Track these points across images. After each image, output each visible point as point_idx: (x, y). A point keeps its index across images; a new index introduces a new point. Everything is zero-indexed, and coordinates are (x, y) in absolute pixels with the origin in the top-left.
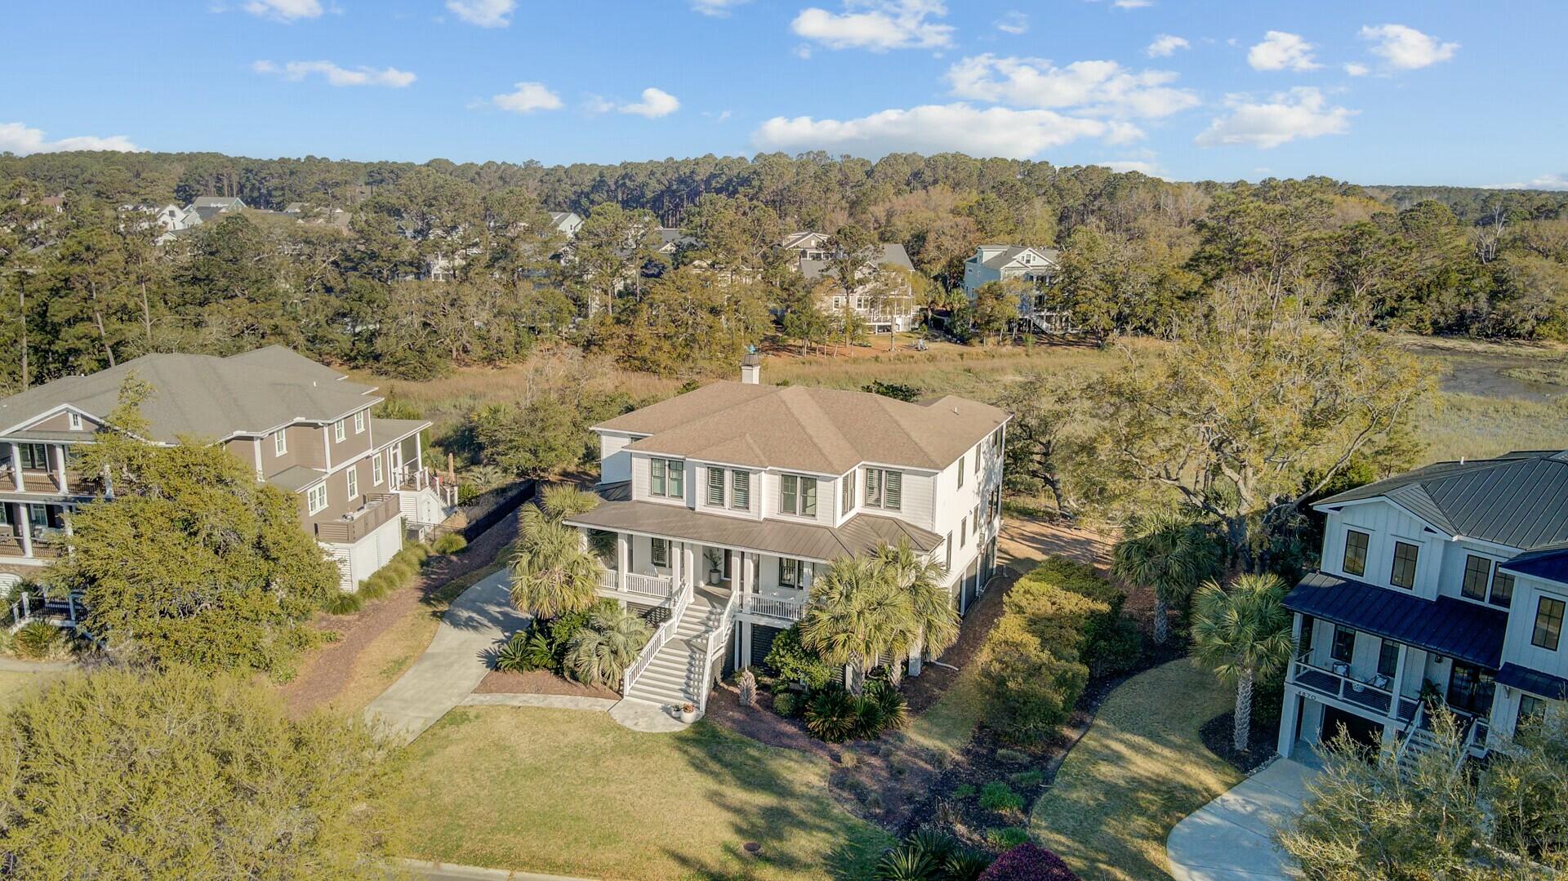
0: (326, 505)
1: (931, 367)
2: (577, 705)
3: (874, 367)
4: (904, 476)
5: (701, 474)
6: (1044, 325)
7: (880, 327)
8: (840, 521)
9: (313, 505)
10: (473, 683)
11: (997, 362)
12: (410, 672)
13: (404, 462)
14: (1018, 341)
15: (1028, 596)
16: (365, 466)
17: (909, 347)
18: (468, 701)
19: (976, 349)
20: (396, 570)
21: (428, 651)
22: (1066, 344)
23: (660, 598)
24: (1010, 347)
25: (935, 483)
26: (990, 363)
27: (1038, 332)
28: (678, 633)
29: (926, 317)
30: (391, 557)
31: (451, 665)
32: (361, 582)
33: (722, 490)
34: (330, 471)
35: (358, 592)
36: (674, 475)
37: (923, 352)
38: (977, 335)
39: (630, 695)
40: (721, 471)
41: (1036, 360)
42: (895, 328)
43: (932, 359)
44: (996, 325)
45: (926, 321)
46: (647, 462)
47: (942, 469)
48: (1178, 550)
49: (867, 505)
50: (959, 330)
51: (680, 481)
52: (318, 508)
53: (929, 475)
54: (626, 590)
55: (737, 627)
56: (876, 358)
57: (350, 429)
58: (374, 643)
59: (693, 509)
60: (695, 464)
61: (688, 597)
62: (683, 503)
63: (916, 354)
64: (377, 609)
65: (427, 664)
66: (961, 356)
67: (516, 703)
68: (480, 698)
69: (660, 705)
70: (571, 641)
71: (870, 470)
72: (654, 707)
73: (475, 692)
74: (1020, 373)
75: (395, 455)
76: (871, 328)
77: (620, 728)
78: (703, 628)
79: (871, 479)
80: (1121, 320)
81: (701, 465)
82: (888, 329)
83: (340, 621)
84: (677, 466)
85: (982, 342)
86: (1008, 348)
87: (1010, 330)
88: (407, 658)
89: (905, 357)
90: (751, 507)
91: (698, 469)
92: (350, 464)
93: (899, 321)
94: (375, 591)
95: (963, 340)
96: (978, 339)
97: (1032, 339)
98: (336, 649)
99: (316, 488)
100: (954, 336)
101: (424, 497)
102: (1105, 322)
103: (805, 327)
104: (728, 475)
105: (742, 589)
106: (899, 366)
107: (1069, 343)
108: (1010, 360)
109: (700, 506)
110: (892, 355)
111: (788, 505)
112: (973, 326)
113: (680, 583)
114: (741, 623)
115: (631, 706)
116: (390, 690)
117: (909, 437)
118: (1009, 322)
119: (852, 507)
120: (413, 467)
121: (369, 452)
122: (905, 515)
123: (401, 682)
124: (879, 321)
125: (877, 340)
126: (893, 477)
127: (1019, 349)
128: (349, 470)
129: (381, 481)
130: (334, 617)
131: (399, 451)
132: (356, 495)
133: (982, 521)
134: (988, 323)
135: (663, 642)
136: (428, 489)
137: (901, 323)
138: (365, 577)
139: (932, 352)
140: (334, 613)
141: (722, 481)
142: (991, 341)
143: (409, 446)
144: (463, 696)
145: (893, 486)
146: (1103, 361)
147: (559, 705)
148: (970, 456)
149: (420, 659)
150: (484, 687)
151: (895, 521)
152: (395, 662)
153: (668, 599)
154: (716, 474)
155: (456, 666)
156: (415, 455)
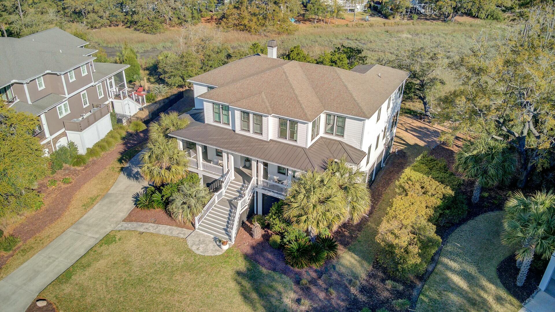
0: (69, 112)
1: (371, 30)
2: (171, 233)
3: (346, 29)
4: (347, 120)
5: (238, 114)
6: (423, 11)
7: (350, 10)
8: (310, 144)
9: (61, 113)
10: (123, 215)
11: (400, 28)
12: (96, 206)
13: (116, 85)
14: (411, 18)
15: (409, 182)
16: (92, 91)
17: (362, 19)
18: (119, 227)
19: (391, 21)
20: (107, 142)
21: (109, 192)
22: (432, 19)
23: (218, 175)
24: (406, 21)
25: (364, 125)
26: (397, 28)
27: (419, 13)
28: (225, 196)
29: (370, 5)
30: (106, 134)
31: (117, 202)
32: (88, 149)
33: (249, 122)
34: (68, 96)
35: (86, 154)
36: (225, 112)
37: (368, 22)
38: (392, 14)
39: (199, 229)
40: (248, 114)
41: (417, 27)
42: (356, 10)
43: (371, 25)
44: (401, 10)
45: (370, 7)
46: (211, 104)
47: (368, 118)
48: (494, 162)
49: (326, 133)
50: (384, 12)
51: (228, 116)
52: (64, 114)
53: (361, 120)
54: (202, 169)
55: (255, 195)
56: (347, 25)
57: (78, 75)
58: (86, 185)
59: (234, 131)
60: (235, 109)
61: (232, 175)
62: (230, 127)
63: (364, 23)
64: (94, 163)
65: (106, 200)
66: (384, 24)
67: (142, 230)
68: (125, 225)
69: (213, 236)
70: (171, 198)
71: (329, 115)
72: (208, 237)
73: (124, 221)
74: (410, 33)
75: (111, 83)
76: (346, 10)
77: (189, 251)
78: (238, 194)
79: (330, 120)
80: (456, 10)
81: (237, 110)
82: (352, 10)
83: (75, 170)
84: (226, 108)
85: (394, 17)
86: (405, 21)
87: (407, 12)
88: (98, 196)
89: (360, 24)
90: (263, 133)
91: (236, 112)
92: (82, 90)
93: (358, 7)
94: (94, 153)
95: (386, 17)
96: (392, 16)
97: (416, 16)
98: (67, 188)
99: (62, 105)
100: (382, 14)
101: (126, 102)
102: (450, 10)
103: (316, 10)
104: (251, 116)
105: (257, 176)
106: (357, 29)
107: (434, 19)
108: (406, 27)
109: (238, 130)
110: (354, 23)
111: (282, 134)
112: (391, 10)
113: (227, 170)
114: (257, 192)
115: (198, 235)
116: (83, 218)
117: (352, 97)
118: (407, 8)
119: (318, 134)
120: (122, 87)
121: (93, 84)
122: (346, 140)
123: (91, 212)
124: (349, 7)
125: (347, 16)
126: (341, 120)
127: (410, 22)
128: (82, 93)
129: (103, 96)
130: (73, 168)
131: (113, 80)
132: (88, 104)
133: (388, 134)
134: (398, 9)
135: (217, 201)
136: (128, 98)
137: (359, 8)
138: (91, 146)
139: (372, 22)
140: (73, 165)
141: (248, 119)
142: (398, 18)
143: (119, 76)
144: (117, 223)
145: (340, 124)
146: (446, 28)
147: (162, 232)
148: (384, 106)
149: (104, 197)
150: (129, 219)
151: (340, 143)
152: (91, 198)
153: (222, 176)
154: (245, 114)
155: (120, 203)
156: (123, 81)
